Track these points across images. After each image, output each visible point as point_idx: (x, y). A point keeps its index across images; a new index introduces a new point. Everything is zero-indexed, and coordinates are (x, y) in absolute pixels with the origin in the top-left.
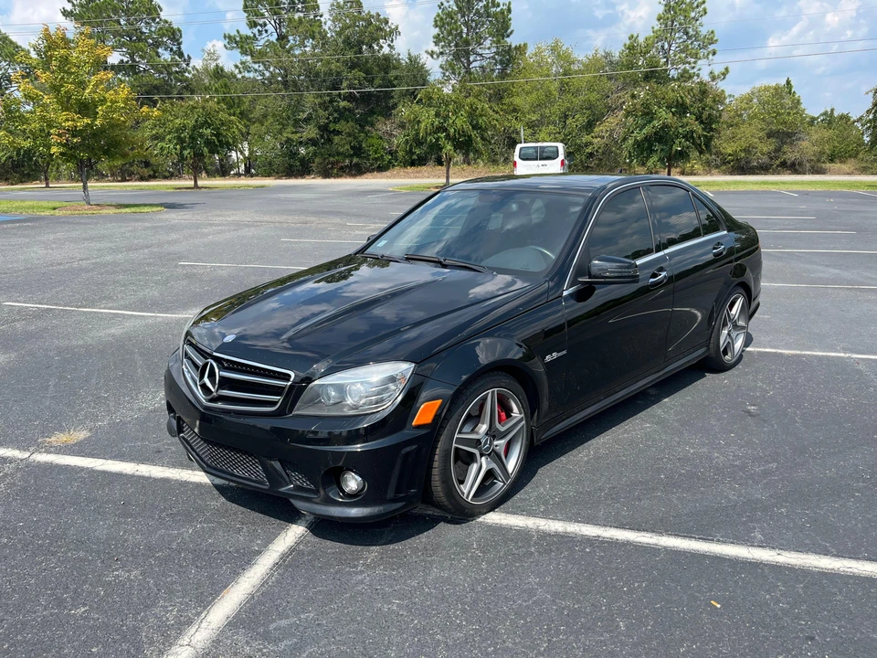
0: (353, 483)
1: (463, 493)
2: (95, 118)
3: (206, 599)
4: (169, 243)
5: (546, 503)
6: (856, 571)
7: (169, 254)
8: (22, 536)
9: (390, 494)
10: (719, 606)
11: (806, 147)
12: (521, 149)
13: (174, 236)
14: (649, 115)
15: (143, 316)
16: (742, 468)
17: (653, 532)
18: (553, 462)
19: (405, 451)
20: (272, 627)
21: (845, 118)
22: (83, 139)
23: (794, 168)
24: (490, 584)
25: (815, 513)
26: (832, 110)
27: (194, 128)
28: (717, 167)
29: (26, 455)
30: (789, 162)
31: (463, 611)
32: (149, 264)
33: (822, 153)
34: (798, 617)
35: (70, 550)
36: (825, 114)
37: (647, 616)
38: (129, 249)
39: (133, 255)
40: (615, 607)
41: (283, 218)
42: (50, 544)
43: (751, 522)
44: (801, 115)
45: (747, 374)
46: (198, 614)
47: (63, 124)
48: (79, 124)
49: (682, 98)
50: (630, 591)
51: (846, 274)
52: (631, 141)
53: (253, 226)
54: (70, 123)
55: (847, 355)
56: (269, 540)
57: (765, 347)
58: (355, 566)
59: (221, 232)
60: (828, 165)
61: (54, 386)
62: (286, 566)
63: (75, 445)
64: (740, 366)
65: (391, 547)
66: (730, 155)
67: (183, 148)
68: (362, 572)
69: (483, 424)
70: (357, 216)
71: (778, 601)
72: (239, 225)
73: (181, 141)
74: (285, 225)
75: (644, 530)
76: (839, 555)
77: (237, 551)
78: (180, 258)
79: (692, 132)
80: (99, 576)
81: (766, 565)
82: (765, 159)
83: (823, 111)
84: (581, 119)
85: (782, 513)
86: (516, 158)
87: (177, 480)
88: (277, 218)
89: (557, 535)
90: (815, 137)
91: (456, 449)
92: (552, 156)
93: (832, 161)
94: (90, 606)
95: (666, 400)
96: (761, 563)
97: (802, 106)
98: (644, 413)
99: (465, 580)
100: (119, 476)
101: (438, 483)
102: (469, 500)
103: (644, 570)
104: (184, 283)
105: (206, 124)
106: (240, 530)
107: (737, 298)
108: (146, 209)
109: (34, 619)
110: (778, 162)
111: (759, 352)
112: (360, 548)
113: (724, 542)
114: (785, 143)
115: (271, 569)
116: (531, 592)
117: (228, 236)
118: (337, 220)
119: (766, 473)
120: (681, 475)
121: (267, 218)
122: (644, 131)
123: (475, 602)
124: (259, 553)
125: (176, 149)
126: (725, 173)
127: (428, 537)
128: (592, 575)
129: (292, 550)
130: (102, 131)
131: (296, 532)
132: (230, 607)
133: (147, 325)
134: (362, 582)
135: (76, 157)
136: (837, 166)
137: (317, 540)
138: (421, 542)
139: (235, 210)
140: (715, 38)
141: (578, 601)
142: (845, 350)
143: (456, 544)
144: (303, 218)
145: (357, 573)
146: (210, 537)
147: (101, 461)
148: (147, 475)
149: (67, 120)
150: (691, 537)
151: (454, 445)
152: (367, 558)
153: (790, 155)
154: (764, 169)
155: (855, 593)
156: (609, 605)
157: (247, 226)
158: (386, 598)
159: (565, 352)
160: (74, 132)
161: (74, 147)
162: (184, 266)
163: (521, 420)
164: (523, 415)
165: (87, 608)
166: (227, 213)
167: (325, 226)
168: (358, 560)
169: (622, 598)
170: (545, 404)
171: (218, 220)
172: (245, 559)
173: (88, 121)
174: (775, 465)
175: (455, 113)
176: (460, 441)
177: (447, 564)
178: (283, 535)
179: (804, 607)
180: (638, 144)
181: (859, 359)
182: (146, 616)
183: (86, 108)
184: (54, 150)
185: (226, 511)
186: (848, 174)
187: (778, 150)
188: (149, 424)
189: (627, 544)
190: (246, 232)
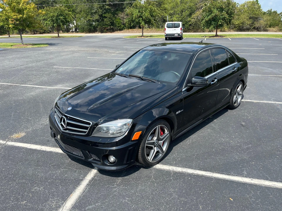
0: (112, 159)
1: (149, 160)
2: (24, 15)
3: (65, 198)
4: (50, 59)
5: (176, 160)
6: (277, 186)
7: (50, 63)
8: (4, 174)
9: (125, 162)
10: (232, 200)
11: (262, 22)
12: (167, 24)
13: (52, 56)
14: (211, 12)
15: (42, 88)
16: (240, 147)
17: (211, 171)
18: (178, 145)
19: (129, 149)
20: (87, 208)
21: (275, 12)
22: (20, 22)
23: (258, 29)
24: (158, 192)
25: (264, 164)
26: (271, 10)
27: (57, 16)
28: (232, 29)
29: (5, 142)
30: (256, 27)
31: (149, 202)
32: (44, 67)
33: (267, 24)
34: (258, 204)
35: (20, 179)
36: (269, 11)
37: (209, 204)
38: (37, 61)
39: (39, 64)
40: (198, 200)
41: (88, 49)
42: (14, 177)
43: (243, 168)
44: (261, 11)
45: (241, 110)
46: (62, 204)
47: (13, 17)
48: (18, 17)
49: (222, 6)
50: (203, 194)
51: (275, 71)
52: (204, 21)
53: (78, 52)
54: (15, 17)
55: (275, 102)
56: (85, 175)
57: (248, 100)
58: (114, 185)
59: (68, 55)
60: (269, 29)
61: (13, 116)
62: (91, 185)
63: (20, 138)
64: (239, 107)
65: (125, 177)
66: (237, 25)
67: (53, 23)
68: (116, 187)
69: (155, 137)
70: (112, 48)
71: (251, 198)
72: (73, 52)
73: (53, 21)
74: (89, 52)
75: (208, 171)
76: (271, 180)
77: (75, 180)
78: (54, 65)
79: (225, 18)
80: (30, 189)
81: (247, 184)
82: (248, 26)
83: (268, 10)
84: (187, 13)
85: (253, 164)
86: (166, 27)
87: (54, 152)
88: (86, 49)
89: (179, 173)
90: (265, 19)
91: (146, 146)
92: (177, 26)
93: (270, 27)
94: (27, 201)
95: (215, 120)
96: (246, 183)
97: (261, 8)
98: (208, 125)
99: (150, 190)
100: (35, 150)
101: (140, 157)
102: (151, 162)
103: (208, 186)
104: (56, 74)
105: (61, 15)
106: (76, 171)
107: (240, 85)
108: (42, 46)
109: (9, 206)
110: (252, 27)
111: (246, 102)
112: (115, 178)
113: (234, 175)
114: (255, 21)
115: (86, 186)
116: (171, 195)
117: (70, 56)
118: (106, 50)
119: (248, 148)
120: (220, 149)
121: (83, 49)
122: (209, 17)
123: (153, 198)
124: (82, 180)
125: (51, 24)
126: (235, 31)
127: (137, 174)
128: (191, 188)
129: (93, 179)
130: (26, 19)
131: (94, 172)
132: (73, 201)
133: (43, 91)
134: (116, 191)
135: (18, 28)
136: (272, 29)
137: (101, 175)
138: (135, 176)
139: (72, 46)
141: (186, 198)
142: (274, 100)
143: (146, 177)
144: (94, 49)
145: (114, 188)
146: (66, 174)
147: (29, 145)
148: (44, 150)
149: (14, 15)
150: (223, 173)
151: (146, 145)
152: (117, 182)
153: (257, 25)
154: (248, 30)
155: (276, 195)
156: (196, 200)
157: (76, 52)
158: (124, 197)
159: (183, 110)
160: (17, 20)
161: (17, 25)
162: (55, 68)
163: (168, 134)
164: (168, 132)
165: (26, 201)
166: (69, 47)
167: (102, 52)
168: (114, 183)
169: (200, 197)
170: (176, 128)
171: (66, 50)
172: (78, 182)
173: (21, 16)
174: (250, 145)
175: (145, 11)
176: (148, 143)
177: (143, 184)
178: (90, 173)
179: (260, 200)
180: (207, 22)
181: (278, 104)
182: (45, 205)
183: (20, 11)
184: (10, 26)
185: (71, 164)
186: (275, 32)
187: (253, 23)
188: (45, 130)
189: (202, 176)
190: (76, 55)
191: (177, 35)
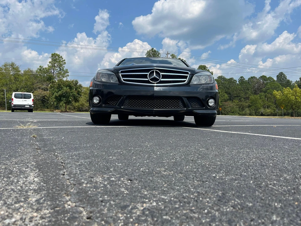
52: (54, 96)
66: (76, 106)
82: (87, 108)
86: (13, 97)
92: (28, 97)
122: (59, 93)
140: (68, 71)
180: (57, 97)
191: (28, 106)
